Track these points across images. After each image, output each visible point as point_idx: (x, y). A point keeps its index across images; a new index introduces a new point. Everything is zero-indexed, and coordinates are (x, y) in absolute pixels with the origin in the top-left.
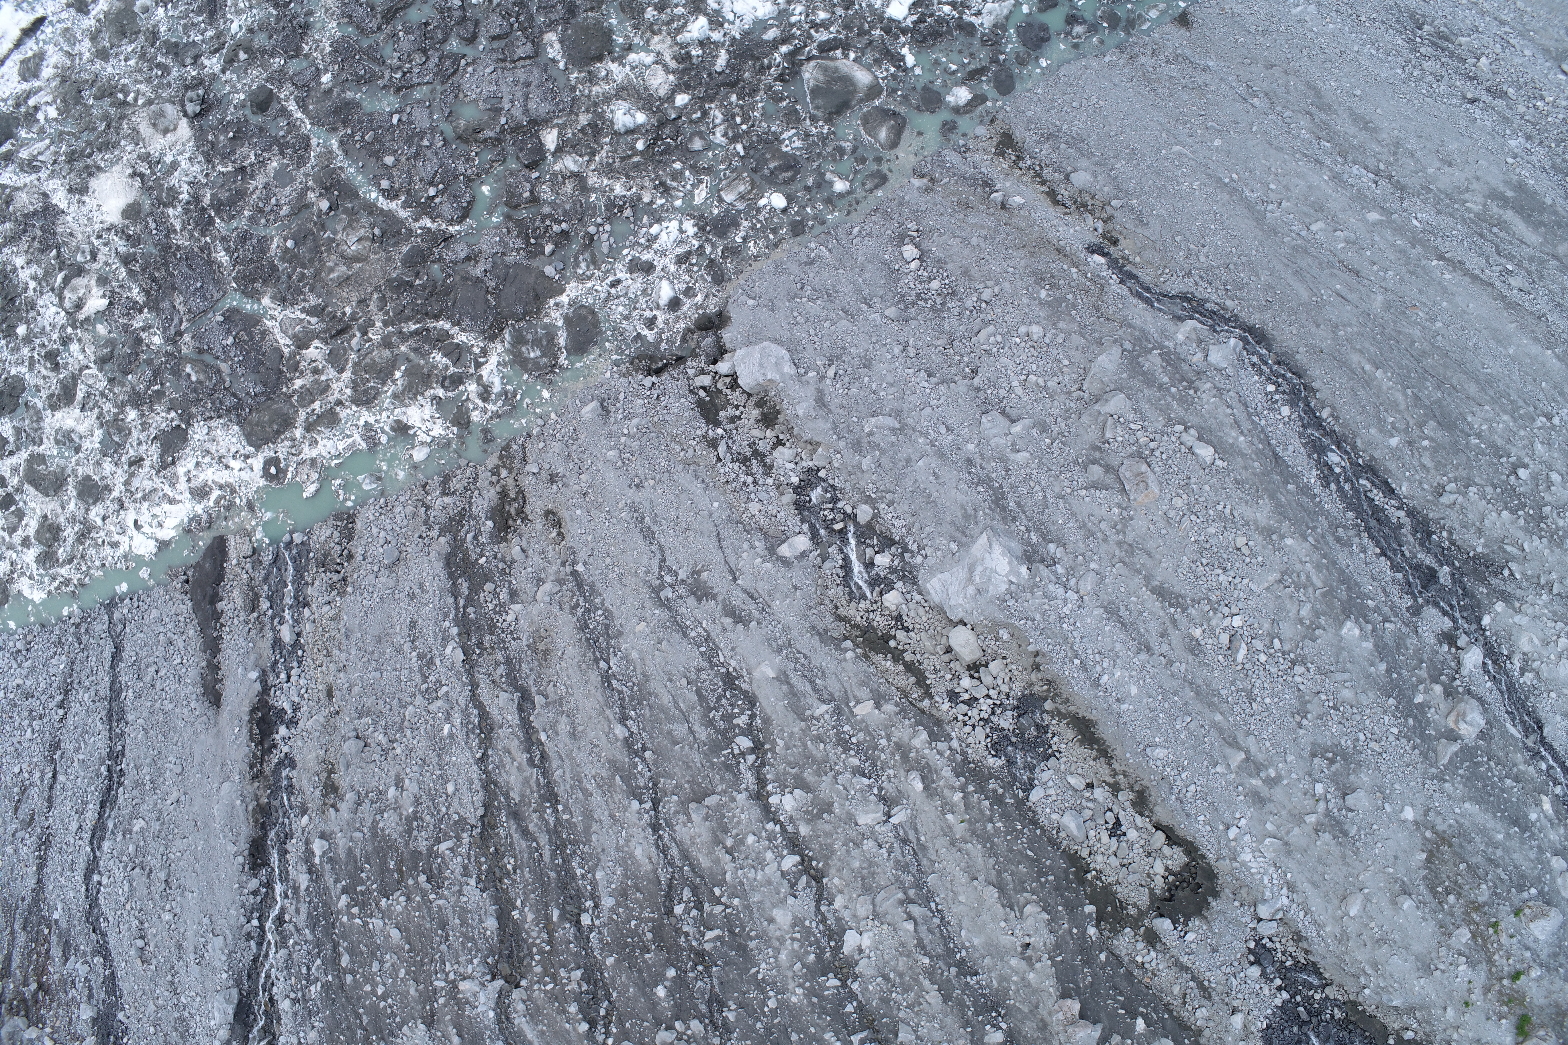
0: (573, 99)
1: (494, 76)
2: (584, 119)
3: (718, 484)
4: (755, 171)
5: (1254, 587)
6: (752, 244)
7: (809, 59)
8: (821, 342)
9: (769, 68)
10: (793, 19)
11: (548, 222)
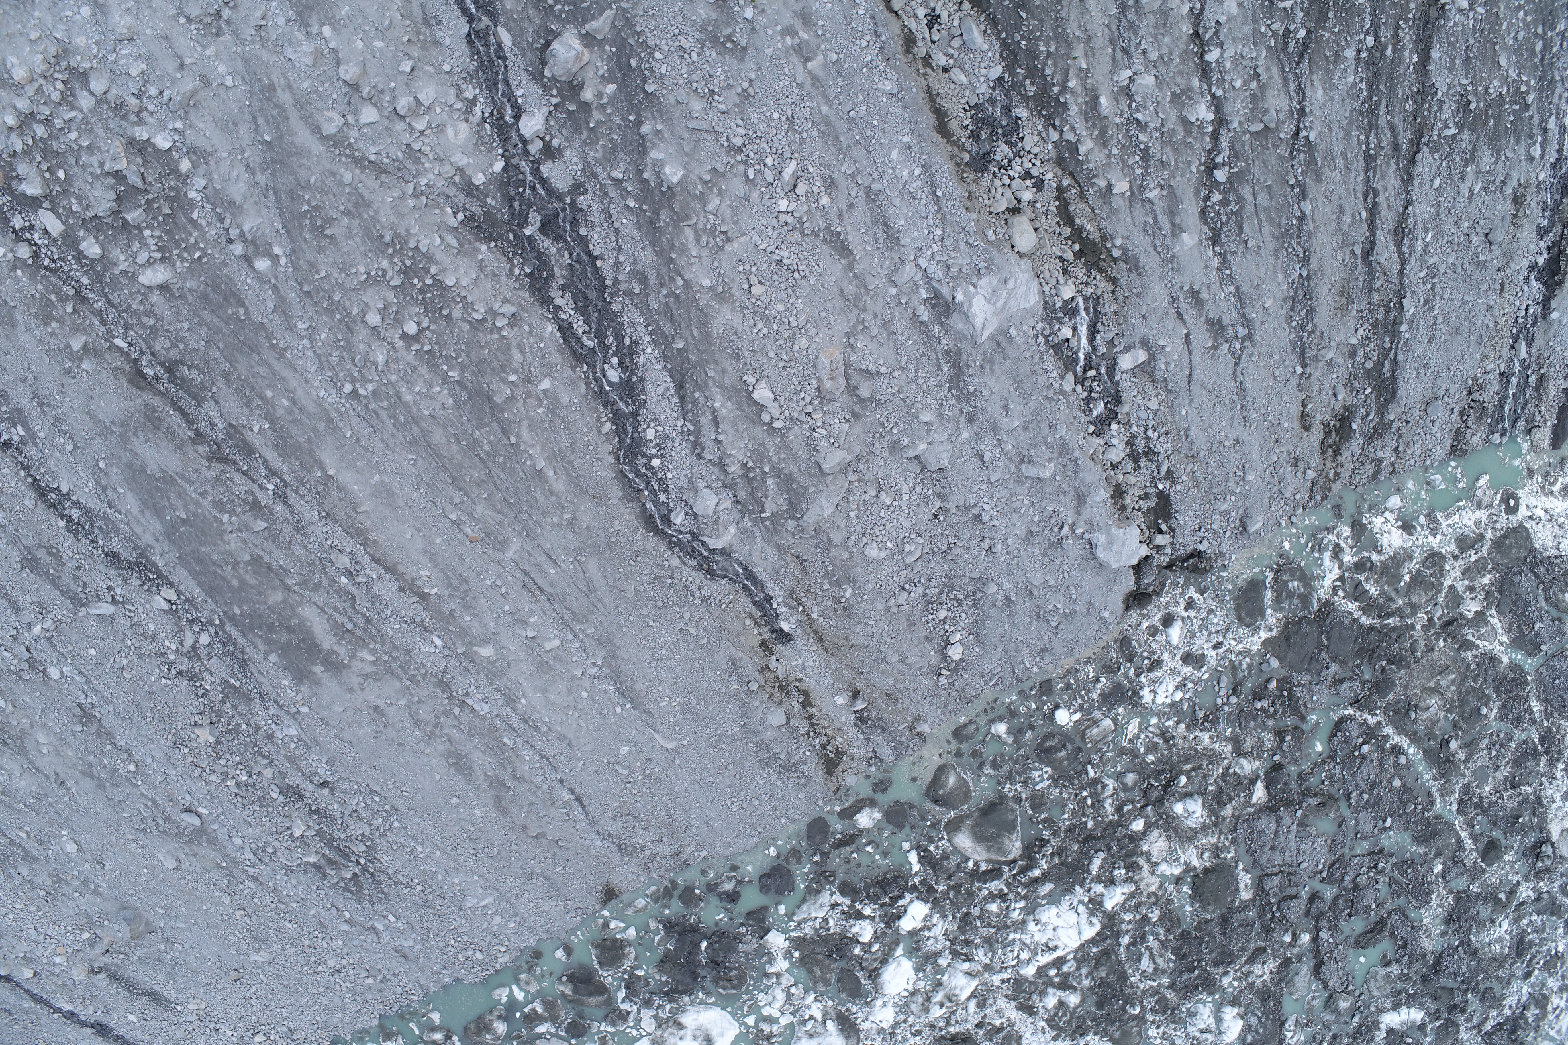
0: (1235, 831)
1: (1300, 859)
2: (1228, 810)
3: (1175, 433)
4: (1079, 749)
5: (756, 238)
6: (1091, 675)
7: (1014, 861)
8: (1062, 563)
9: (1053, 854)
10: (1022, 904)
11: (1272, 710)
